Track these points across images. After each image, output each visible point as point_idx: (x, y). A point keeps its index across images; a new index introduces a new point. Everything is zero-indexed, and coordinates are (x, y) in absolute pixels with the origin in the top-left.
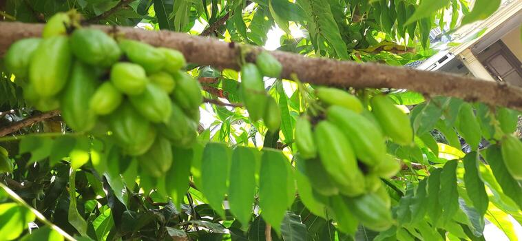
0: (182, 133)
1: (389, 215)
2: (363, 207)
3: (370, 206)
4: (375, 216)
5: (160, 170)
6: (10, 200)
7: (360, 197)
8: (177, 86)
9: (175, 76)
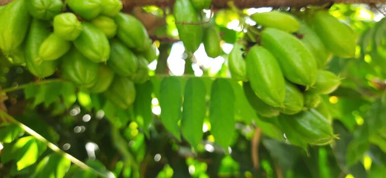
0: (130, 70)
1: (331, 130)
2: (305, 123)
3: (311, 122)
4: (316, 132)
5: (125, 102)
6: (26, 135)
7: (301, 114)
8: (119, 28)
9: (116, 19)
